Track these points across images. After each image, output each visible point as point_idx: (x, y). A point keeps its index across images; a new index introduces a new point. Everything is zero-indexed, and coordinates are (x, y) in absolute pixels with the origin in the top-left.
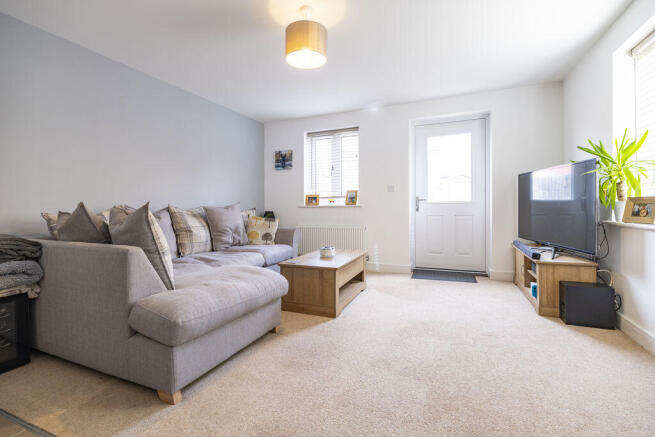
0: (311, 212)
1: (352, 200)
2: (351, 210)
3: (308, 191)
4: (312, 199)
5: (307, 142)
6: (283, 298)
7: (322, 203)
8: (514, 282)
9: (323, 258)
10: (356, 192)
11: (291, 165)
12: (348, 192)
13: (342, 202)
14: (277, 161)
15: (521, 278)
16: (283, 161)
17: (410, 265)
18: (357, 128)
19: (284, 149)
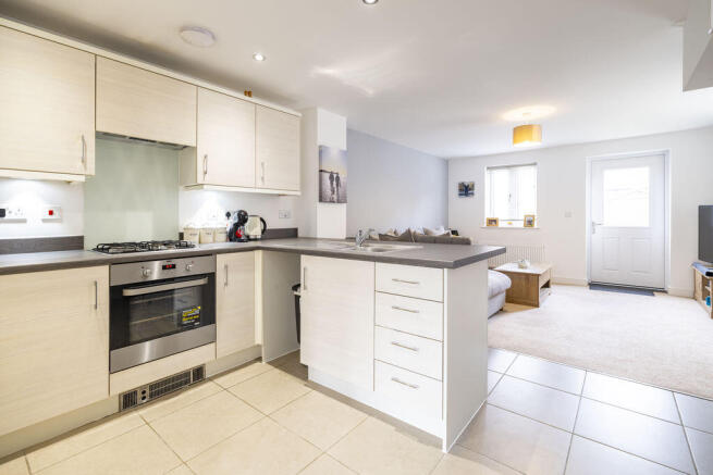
0: (492, 231)
1: (530, 223)
2: (530, 232)
3: (488, 215)
4: (492, 222)
5: (487, 173)
6: (507, 291)
7: (501, 224)
8: (694, 298)
9: (521, 267)
10: (533, 216)
11: (473, 194)
12: (526, 216)
13: (521, 224)
14: (460, 190)
15: (700, 293)
16: (466, 190)
17: (586, 279)
18: (535, 164)
19: (467, 181)
